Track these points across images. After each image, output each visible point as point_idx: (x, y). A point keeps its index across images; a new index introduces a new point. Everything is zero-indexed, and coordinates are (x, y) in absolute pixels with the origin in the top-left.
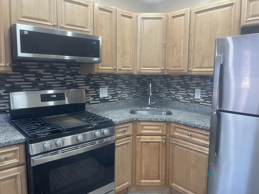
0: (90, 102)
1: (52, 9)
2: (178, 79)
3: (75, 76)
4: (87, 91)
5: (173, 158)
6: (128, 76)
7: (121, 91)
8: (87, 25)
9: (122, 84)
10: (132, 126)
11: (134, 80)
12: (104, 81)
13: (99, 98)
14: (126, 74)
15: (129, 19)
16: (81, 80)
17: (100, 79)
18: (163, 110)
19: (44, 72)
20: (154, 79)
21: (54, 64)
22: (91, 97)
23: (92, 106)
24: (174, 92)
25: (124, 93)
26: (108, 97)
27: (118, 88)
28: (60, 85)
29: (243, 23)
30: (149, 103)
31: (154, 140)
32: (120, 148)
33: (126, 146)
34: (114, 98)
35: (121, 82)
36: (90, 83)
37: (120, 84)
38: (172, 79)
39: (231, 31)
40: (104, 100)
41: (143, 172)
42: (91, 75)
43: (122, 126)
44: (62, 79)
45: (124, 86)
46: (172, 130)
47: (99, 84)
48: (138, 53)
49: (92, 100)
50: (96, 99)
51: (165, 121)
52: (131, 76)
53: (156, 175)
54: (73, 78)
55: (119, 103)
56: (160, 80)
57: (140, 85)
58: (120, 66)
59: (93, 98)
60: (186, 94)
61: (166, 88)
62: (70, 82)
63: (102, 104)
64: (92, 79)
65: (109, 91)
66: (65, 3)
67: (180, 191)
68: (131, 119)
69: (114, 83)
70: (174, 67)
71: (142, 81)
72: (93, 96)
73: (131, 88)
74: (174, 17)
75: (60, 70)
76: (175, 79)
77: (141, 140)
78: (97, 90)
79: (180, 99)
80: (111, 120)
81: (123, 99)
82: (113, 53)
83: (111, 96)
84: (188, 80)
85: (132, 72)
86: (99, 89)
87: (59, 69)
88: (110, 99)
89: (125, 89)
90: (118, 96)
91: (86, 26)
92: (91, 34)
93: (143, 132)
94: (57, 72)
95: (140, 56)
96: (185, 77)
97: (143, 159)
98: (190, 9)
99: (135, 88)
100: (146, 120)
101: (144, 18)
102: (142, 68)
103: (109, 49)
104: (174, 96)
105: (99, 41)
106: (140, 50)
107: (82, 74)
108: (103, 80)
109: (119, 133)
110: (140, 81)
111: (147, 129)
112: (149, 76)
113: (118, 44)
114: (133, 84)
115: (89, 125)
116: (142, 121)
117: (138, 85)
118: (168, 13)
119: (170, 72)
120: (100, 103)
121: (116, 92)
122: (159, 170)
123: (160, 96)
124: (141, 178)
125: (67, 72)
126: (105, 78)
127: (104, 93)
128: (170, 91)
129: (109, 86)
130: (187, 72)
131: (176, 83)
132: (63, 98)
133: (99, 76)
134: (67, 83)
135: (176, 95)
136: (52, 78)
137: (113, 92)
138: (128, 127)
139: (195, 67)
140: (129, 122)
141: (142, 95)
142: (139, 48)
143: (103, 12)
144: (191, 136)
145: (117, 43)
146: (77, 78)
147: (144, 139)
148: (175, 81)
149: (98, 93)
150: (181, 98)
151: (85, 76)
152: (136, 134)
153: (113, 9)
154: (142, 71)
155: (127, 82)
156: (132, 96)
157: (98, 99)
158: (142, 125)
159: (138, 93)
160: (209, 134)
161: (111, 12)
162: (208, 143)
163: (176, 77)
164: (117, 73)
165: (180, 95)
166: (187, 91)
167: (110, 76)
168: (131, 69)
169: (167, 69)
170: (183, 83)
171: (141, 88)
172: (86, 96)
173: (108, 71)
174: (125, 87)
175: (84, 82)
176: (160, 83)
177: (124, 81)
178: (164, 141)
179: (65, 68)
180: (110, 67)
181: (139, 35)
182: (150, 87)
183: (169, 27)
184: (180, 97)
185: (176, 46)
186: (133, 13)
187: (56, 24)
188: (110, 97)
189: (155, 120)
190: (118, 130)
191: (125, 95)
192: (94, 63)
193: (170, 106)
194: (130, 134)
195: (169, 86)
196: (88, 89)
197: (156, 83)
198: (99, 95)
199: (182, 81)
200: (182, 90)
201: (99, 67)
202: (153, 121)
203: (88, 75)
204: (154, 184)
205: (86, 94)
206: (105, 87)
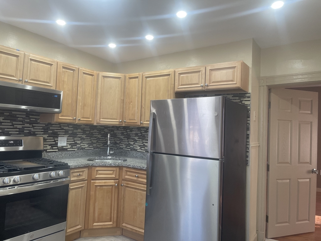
0: (48, 151)
1: (19, 67)
2: (136, 131)
3: (34, 125)
4: (45, 140)
5: (124, 200)
6: (89, 127)
7: (81, 141)
8: (50, 80)
9: (82, 134)
10: (87, 171)
11: (95, 131)
12: (64, 131)
13: (57, 146)
14: (87, 125)
15: (91, 77)
16: (40, 129)
17: (60, 128)
18: (121, 159)
19: (3, 119)
20: (115, 130)
21: (13, 113)
22: (49, 146)
23: (49, 154)
24: (132, 143)
25: (84, 143)
26: (67, 146)
27: (78, 138)
28: (18, 133)
29: (176, 90)
30: (108, 153)
31: (107, 183)
32: (74, 191)
33: (80, 189)
34: (73, 147)
35: (81, 132)
36: (49, 132)
37: (81, 134)
38: (131, 131)
39: (169, 94)
40: (62, 149)
41: (96, 215)
42: (51, 124)
43: (78, 171)
44: (20, 127)
45: (84, 136)
46: (124, 174)
47: (58, 133)
48: (99, 106)
49: (49, 148)
50: (54, 148)
51: (117, 166)
52: (92, 127)
53: (109, 218)
54: (31, 126)
55: (78, 153)
56: (121, 132)
57: (101, 135)
58: (80, 116)
59: (50, 147)
60: (142, 144)
61: (126, 139)
62: (28, 130)
63: (60, 153)
64: (51, 128)
65: (68, 140)
66: (31, 62)
67: (129, 229)
68: (86, 165)
69: (73, 133)
70: (130, 120)
71: (103, 132)
72: (51, 144)
73: (92, 139)
74: (130, 78)
75: (19, 119)
76: (134, 131)
77: (95, 184)
78: (56, 139)
79: (137, 149)
80: (67, 164)
81: (82, 149)
82: (74, 105)
83: (69, 145)
84: (144, 131)
85: (92, 122)
86: (58, 138)
87: (19, 117)
88: (69, 148)
89: (85, 139)
90: (77, 146)
91: (49, 82)
92: (53, 88)
93: (97, 176)
94: (16, 120)
95: (100, 109)
96: (141, 129)
97: (97, 203)
98: (142, 74)
99: (96, 139)
100: (101, 165)
101: (104, 77)
102: (101, 120)
103: (70, 101)
104: (132, 147)
105: (61, 95)
106: (100, 103)
107: (41, 123)
108: (63, 129)
109: (74, 177)
110: (102, 132)
111: (102, 174)
112: (111, 128)
113: (79, 98)
114: (94, 134)
115: (45, 167)
116: (97, 166)
117: (99, 136)
118: (126, 74)
119: (126, 123)
120: (57, 151)
121: (76, 141)
122: (111, 212)
123: (121, 147)
124: (94, 222)
125: (26, 120)
126: (65, 128)
127: (62, 142)
128: (129, 142)
129: (68, 136)
130: (139, 124)
131: (134, 134)
132: (21, 144)
133: (59, 126)
134: (25, 131)
135: (134, 146)
136: (10, 126)
137: (73, 141)
138: (83, 171)
139: (145, 121)
140: (85, 167)
141: (103, 146)
142: (99, 102)
143: (66, 70)
144: (138, 177)
145: (78, 96)
146: (35, 126)
147: (98, 182)
148: (133, 132)
149: (56, 142)
150: (139, 148)
151: (45, 125)
152: (91, 178)
153: (75, 68)
154: (101, 122)
155: (88, 132)
156: (92, 146)
157: (56, 148)
158: (97, 170)
159: (99, 144)
160: (146, 173)
161: (73, 70)
162: (145, 181)
163: (134, 129)
164: (76, 123)
165: (138, 145)
166: (143, 141)
167: (70, 126)
168: (90, 120)
169: (124, 122)
170: (140, 134)
171: (103, 139)
172: (44, 144)
173: (68, 121)
174: (86, 137)
175: (43, 130)
176: (121, 134)
177: (84, 132)
178: (116, 184)
179: (25, 116)
180: (70, 117)
181: (99, 91)
182: (109, 137)
183: (127, 86)
184: (137, 147)
185: (131, 102)
186: (95, 72)
187: (21, 79)
188: (69, 147)
189: (109, 165)
190: (73, 174)
191: (85, 145)
192: (54, 113)
193: (128, 156)
194: (85, 178)
195: (128, 137)
196: (46, 138)
197: (117, 134)
198: (57, 144)
199: (139, 132)
200: (139, 141)
201: (58, 117)
202: (107, 166)
203: (47, 124)
204: (106, 227)
205: (44, 142)
206: (64, 137)
